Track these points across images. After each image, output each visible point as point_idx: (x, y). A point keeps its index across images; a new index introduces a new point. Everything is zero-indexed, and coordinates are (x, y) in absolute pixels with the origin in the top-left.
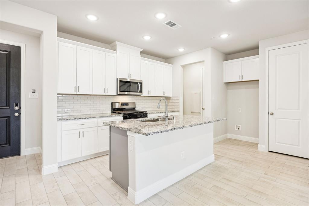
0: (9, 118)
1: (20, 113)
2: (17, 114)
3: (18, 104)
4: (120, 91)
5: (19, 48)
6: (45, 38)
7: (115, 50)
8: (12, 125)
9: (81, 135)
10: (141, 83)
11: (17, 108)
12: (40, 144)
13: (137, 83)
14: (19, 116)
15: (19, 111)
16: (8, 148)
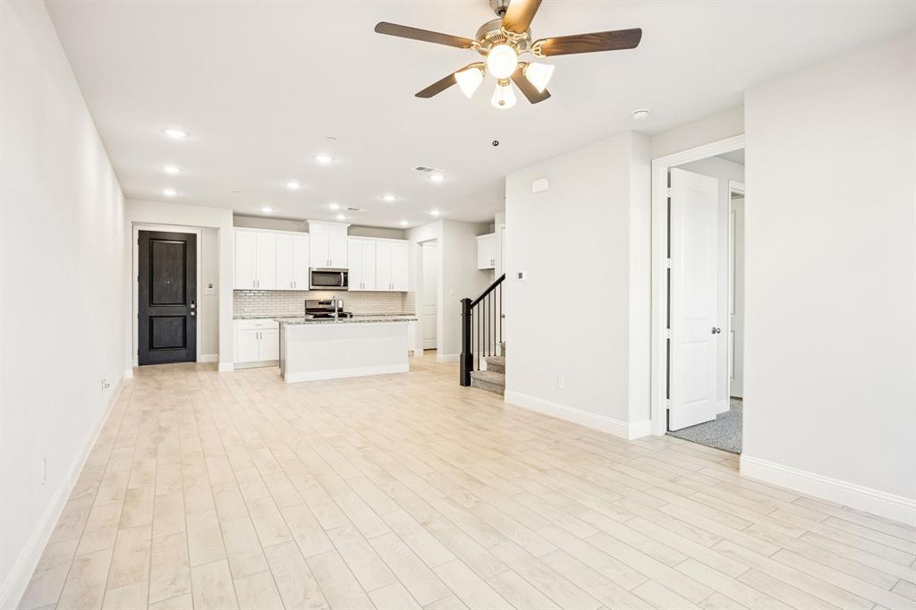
0: (185, 317)
1: (196, 313)
2: (193, 314)
3: (194, 302)
4: (313, 285)
5: (195, 235)
6: (222, 233)
7: (307, 231)
8: (188, 325)
9: (259, 336)
10: (346, 274)
11: (193, 306)
12: (217, 351)
13: (339, 273)
14: (195, 316)
15: (195, 310)
16: (183, 352)
